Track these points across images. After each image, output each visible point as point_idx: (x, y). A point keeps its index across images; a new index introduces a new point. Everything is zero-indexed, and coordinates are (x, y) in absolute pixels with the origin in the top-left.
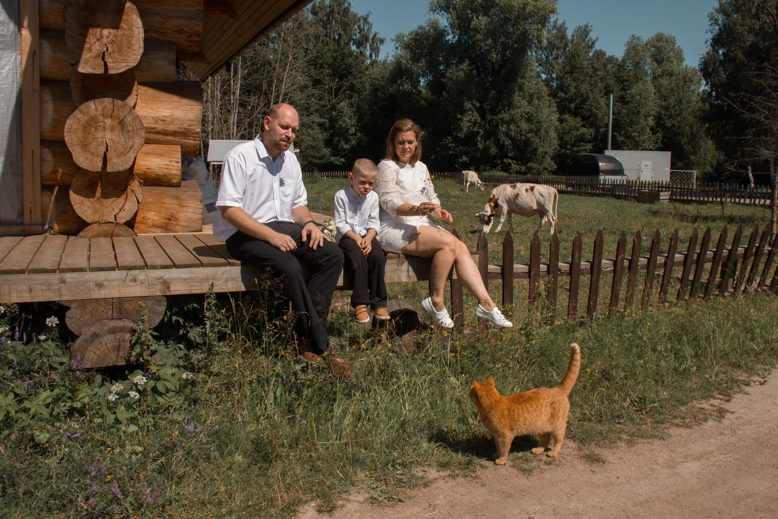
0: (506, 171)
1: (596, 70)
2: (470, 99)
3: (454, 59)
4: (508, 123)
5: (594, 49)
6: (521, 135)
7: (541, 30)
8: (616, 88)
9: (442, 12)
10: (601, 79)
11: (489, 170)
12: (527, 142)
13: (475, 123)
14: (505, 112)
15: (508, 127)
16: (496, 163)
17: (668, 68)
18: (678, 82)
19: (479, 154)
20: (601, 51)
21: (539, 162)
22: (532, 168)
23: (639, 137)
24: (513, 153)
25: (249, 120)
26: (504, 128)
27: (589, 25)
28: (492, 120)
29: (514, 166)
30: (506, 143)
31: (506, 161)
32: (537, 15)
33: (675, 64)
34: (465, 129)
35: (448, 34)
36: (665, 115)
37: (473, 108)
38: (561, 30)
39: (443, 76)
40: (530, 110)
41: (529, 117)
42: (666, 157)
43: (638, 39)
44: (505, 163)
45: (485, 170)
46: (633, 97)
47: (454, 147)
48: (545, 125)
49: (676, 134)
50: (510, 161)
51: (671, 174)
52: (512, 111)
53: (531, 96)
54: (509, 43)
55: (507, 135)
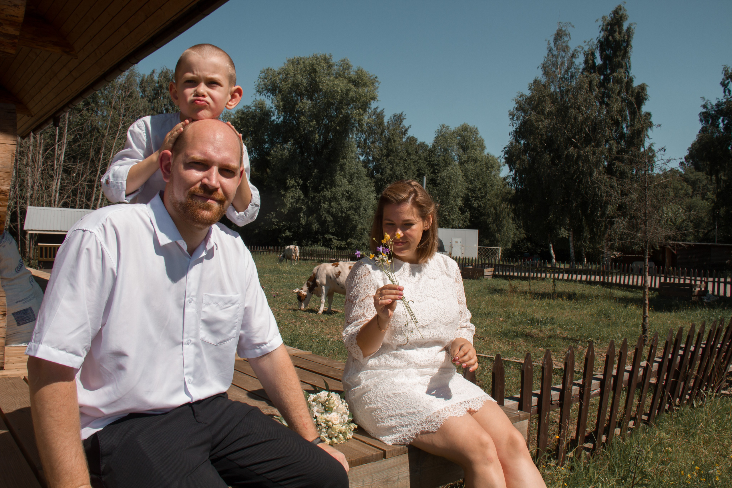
0: (327, 246)
1: (409, 154)
2: (293, 176)
3: (278, 138)
4: (330, 200)
5: (407, 136)
6: (342, 212)
7: (362, 115)
8: (427, 171)
9: (269, 94)
10: (414, 162)
11: (311, 244)
12: (348, 219)
13: (298, 200)
14: (327, 190)
15: (330, 204)
16: (318, 238)
17: (472, 155)
18: (482, 167)
19: (302, 229)
20: (413, 137)
21: (359, 238)
22: (352, 244)
23: (449, 215)
24: (334, 229)
25: (73, 187)
26: (326, 205)
27: (404, 114)
28: (314, 197)
29: (334, 241)
30: (328, 219)
31: (327, 236)
32: (359, 101)
33: (478, 151)
34: (289, 205)
35: (274, 115)
36: (472, 197)
37: (296, 184)
38: (380, 116)
39: (268, 154)
40: (350, 189)
41: (349, 195)
42: (474, 235)
43: (447, 128)
44: (326, 238)
45: (307, 245)
46: (443, 179)
47: (277, 222)
48: (364, 204)
49: (482, 214)
50: (331, 237)
51: (479, 250)
52: (334, 189)
53: (352, 176)
54: (332, 126)
55: (328, 212)
